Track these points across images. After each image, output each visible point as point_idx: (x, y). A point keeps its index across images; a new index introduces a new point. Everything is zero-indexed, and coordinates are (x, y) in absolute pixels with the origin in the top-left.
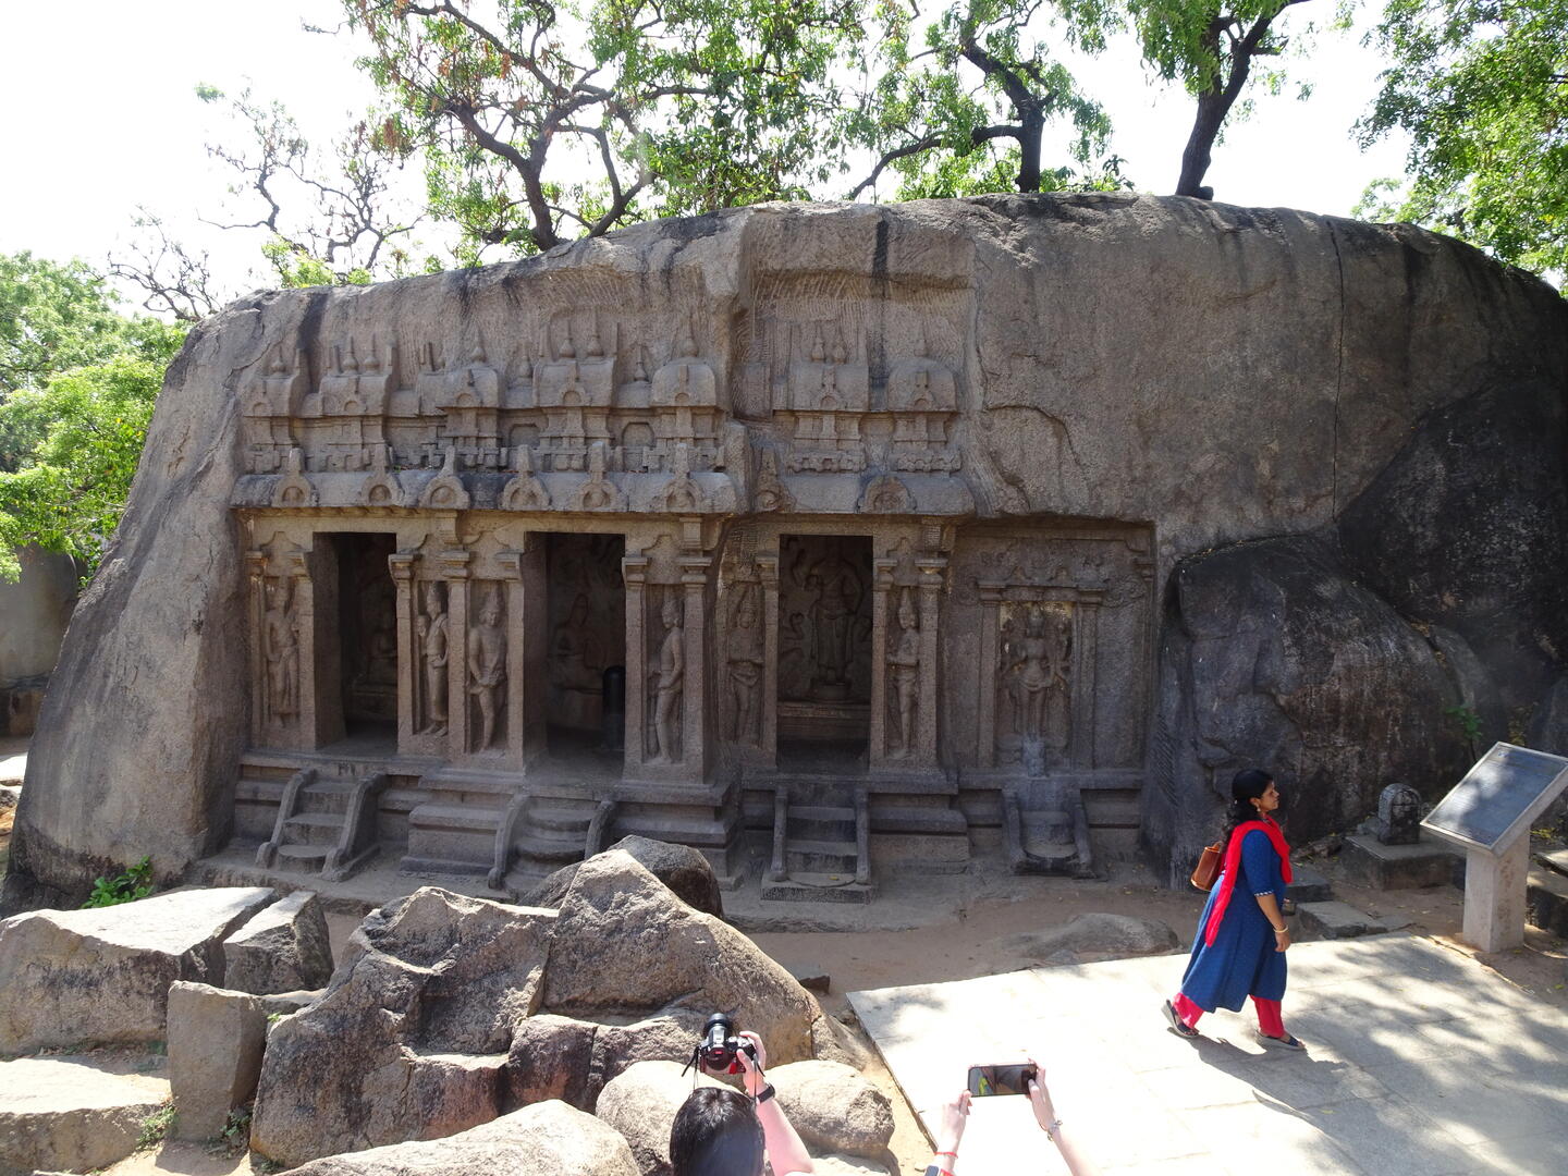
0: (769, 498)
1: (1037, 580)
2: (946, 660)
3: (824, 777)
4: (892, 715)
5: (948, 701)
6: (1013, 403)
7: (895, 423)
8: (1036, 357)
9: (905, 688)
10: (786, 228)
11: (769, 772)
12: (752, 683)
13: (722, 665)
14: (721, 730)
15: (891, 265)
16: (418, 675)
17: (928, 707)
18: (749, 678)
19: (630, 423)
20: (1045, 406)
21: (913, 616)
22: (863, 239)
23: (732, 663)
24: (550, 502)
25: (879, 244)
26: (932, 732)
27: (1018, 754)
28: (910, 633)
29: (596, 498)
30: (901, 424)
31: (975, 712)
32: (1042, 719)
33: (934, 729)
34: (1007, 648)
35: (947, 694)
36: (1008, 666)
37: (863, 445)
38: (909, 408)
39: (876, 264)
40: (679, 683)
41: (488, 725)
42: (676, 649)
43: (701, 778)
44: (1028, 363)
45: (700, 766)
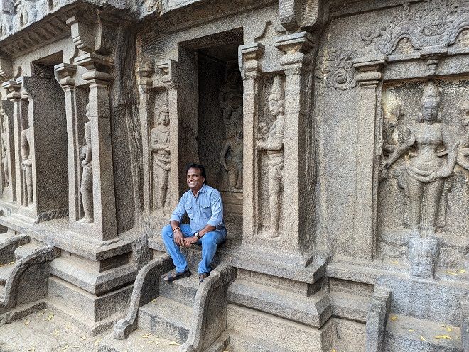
12: (168, 167)
13: (146, 152)
18: (165, 163)
23: (155, 151)
26: (294, 217)
27: (402, 249)
33: (296, 212)
43: (102, 235)
45: (100, 227)
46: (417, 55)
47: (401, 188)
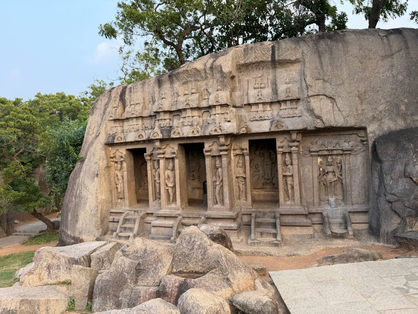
0: (244, 129)
1: (329, 148)
2: (301, 174)
3: (266, 210)
4: (286, 191)
5: (303, 186)
6: (317, 94)
7: (280, 104)
8: (323, 79)
9: (289, 182)
10: (245, 51)
11: (250, 209)
12: (243, 183)
13: (234, 178)
14: (235, 197)
15: (277, 58)
16: (153, 186)
17: (297, 188)
18: (242, 182)
19: (204, 112)
20: (327, 94)
21: (290, 161)
22: (267, 51)
23: (237, 177)
24: (183, 134)
25: (272, 52)
26: (299, 196)
27: (327, 202)
28: (290, 166)
29: (195, 132)
30: (282, 104)
31: (312, 189)
32: (334, 191)
33: (299, 194)
34: (321, 169)
35: (303, 184)
36: (322, 175)
37: (271, 112)
38: (285, 99)
39: (272, 58)
40: (221, 183)
41: (171, 198)
42: (220, 173)
43: (229, 210)
44: (321, 82)
45: (229, 207)
46: (326, 149)
47: (324, 184)
